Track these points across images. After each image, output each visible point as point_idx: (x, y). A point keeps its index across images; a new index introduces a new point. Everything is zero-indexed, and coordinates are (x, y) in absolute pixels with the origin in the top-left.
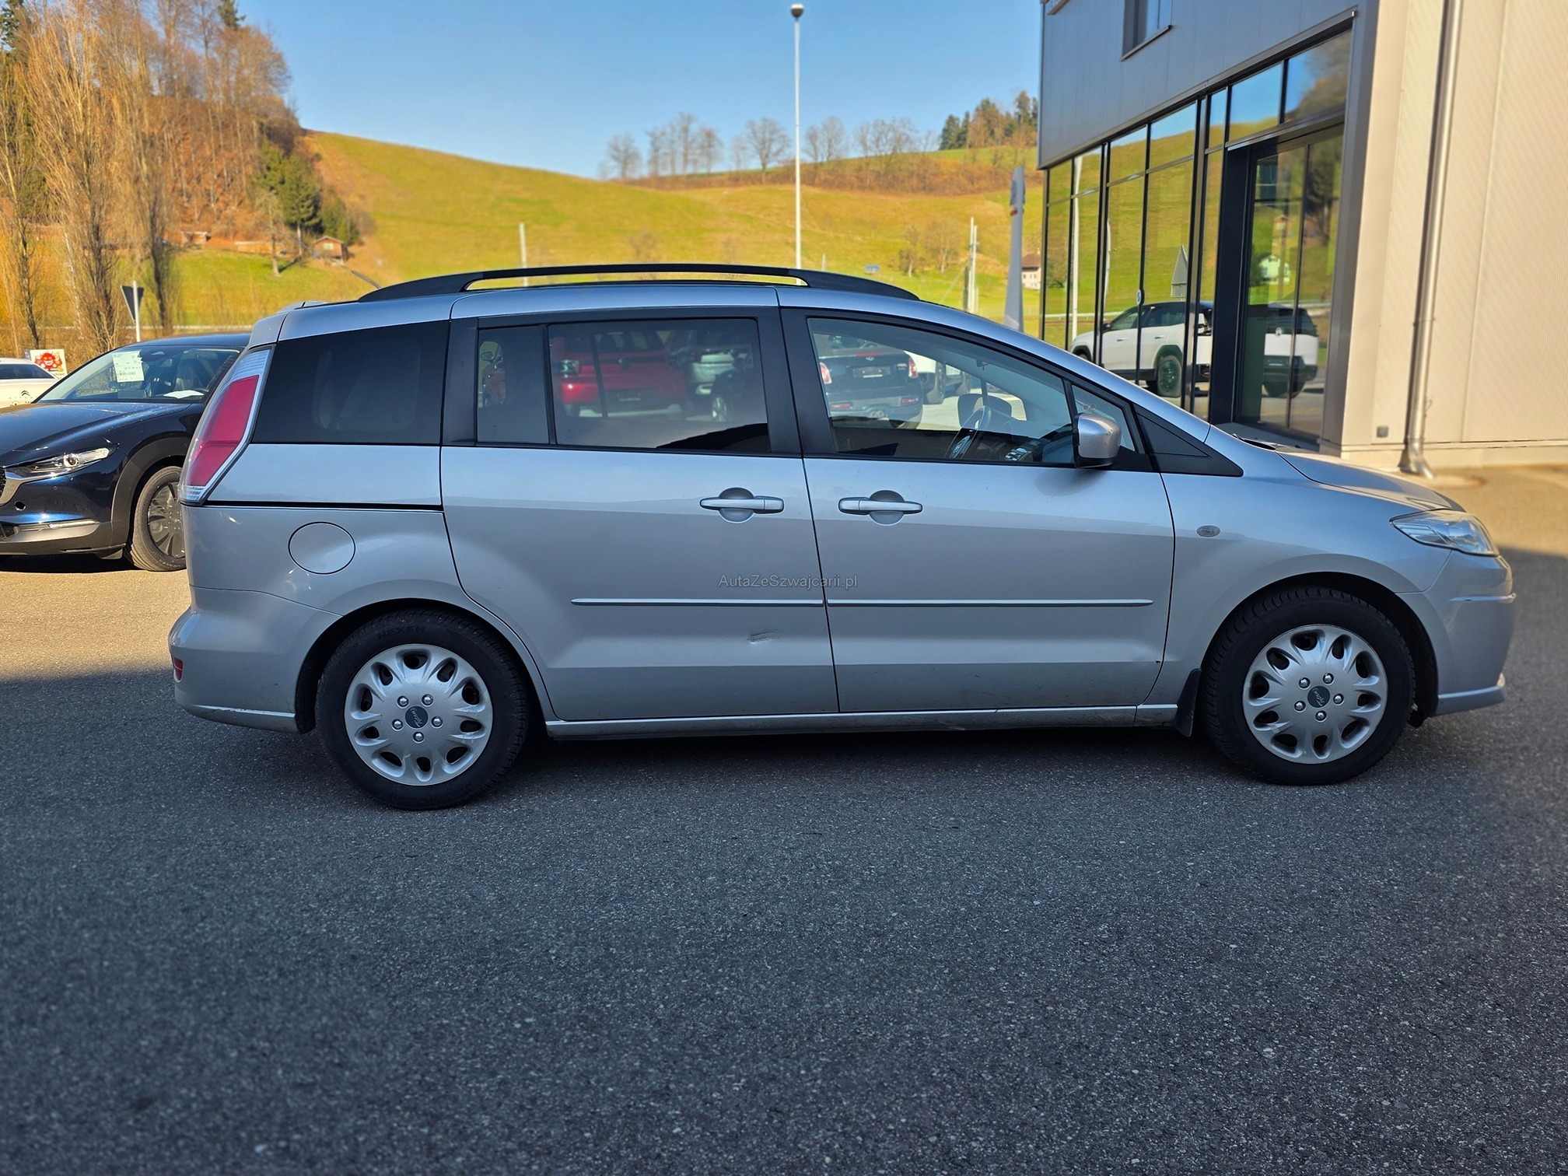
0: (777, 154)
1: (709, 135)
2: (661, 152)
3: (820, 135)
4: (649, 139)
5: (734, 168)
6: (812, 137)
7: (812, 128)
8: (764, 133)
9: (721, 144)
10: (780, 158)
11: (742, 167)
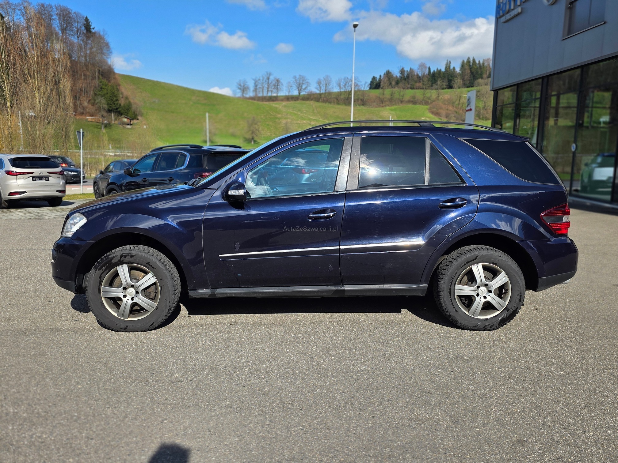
0: (305, 89)
1: (278, 81)
2: (258, 87)
3: (322, 82)
4: (253, 82)
5: (287, 94)
6: (319, 83)
7: (319, 79)
8: (300, 81)
9: (282, 84)
10: (306, 91)
11: (291, 94)
